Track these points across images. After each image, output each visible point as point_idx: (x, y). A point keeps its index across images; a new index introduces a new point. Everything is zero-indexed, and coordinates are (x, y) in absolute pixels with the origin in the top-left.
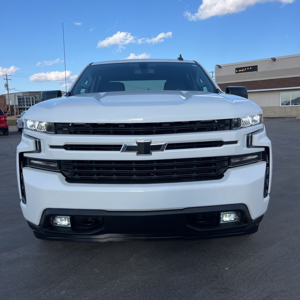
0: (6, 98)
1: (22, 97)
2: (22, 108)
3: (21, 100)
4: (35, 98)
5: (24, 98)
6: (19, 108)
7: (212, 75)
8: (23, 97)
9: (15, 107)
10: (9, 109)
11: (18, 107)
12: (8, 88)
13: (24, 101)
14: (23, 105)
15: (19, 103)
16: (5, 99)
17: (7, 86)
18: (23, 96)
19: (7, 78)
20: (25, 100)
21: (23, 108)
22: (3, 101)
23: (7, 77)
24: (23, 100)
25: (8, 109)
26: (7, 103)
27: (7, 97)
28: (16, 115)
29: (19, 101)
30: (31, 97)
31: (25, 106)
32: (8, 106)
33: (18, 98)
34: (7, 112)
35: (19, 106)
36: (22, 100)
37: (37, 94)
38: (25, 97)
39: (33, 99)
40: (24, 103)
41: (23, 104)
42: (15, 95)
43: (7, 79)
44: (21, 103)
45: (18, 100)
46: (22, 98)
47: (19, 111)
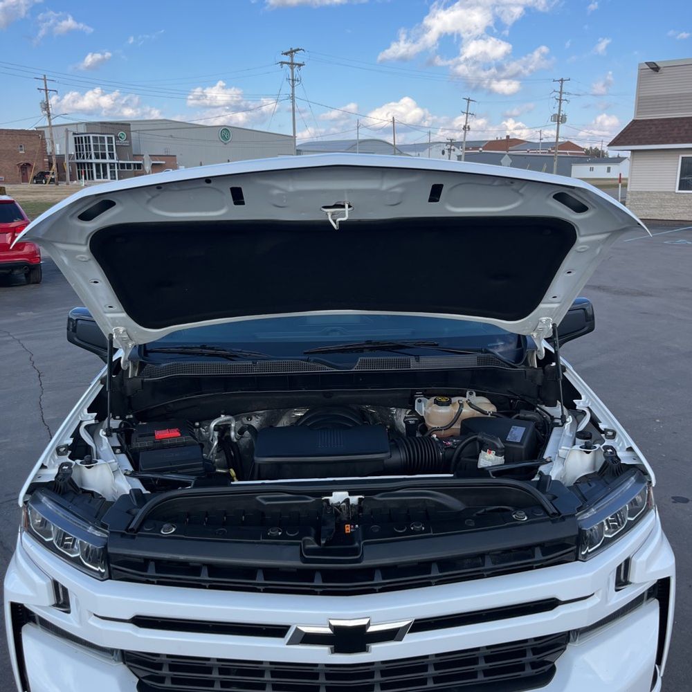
0: (46, 137)
1: (83, 136)
2: (84, 163)
3: (82, 142)
4: (117, 138)
5: (89, 137)
6: (78, 164)
7: (561, 87)
8: (87, 135)
9: (67, 161)
10: (54, 166)
11: (76, 161)
12: (49, 113)
13: (90, 145)
14: (87, 157)
15: (77, 151)
16: (43, 140)
17: (46, 107)
18: (87, 133)
19: (46, 85)
20: (92, 144)
21: (88, 163)
22: (39, 146)
23: (45, 83)
24: (86, 142)
25: (51, 164)
26: (49, 149)
27: (47, 135)
28: (72, 179)
29: (76, 146)
30: (106, 136)
31: (91, 158)
32: (50, 157)
33: (75, 138)
34: (49, 173)
35: (77, 159)
36: (84, 144)
37: (121, 130)
38: (91, 136)
39: (110, 140)
40: (90, 150)
41: (87, 153)
42: (67, 131)
43: (46, 90)
44: (83, 150)
45: (76, 143)
46: (85, 137)
47: (79, 171)
